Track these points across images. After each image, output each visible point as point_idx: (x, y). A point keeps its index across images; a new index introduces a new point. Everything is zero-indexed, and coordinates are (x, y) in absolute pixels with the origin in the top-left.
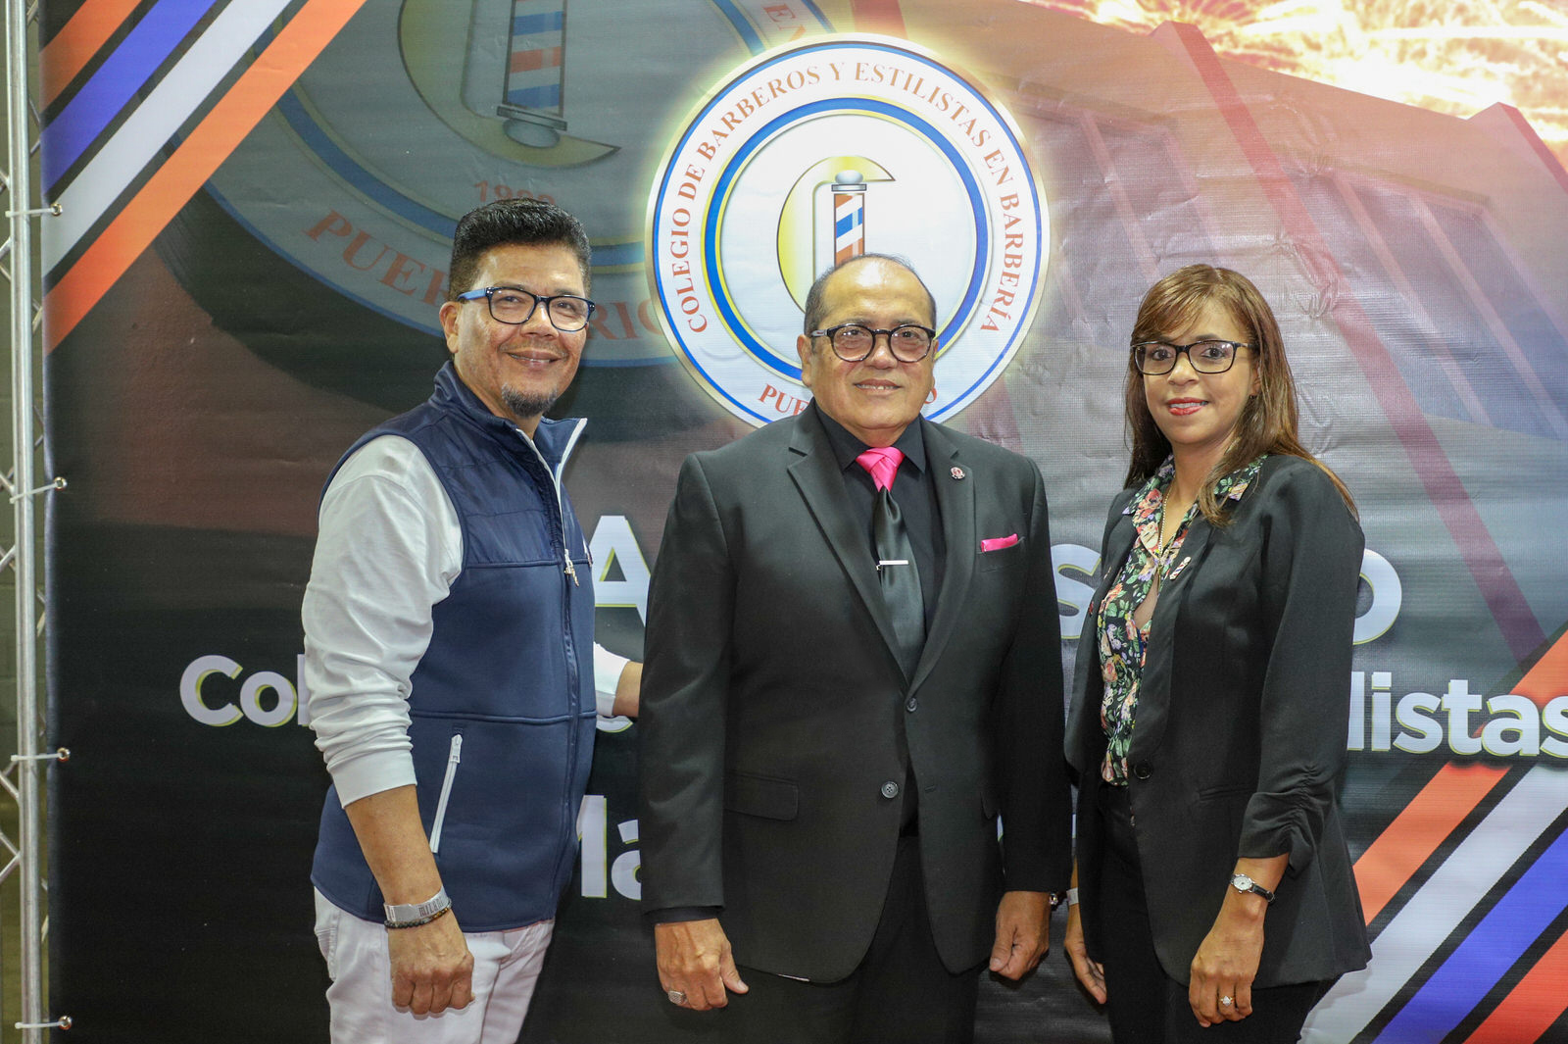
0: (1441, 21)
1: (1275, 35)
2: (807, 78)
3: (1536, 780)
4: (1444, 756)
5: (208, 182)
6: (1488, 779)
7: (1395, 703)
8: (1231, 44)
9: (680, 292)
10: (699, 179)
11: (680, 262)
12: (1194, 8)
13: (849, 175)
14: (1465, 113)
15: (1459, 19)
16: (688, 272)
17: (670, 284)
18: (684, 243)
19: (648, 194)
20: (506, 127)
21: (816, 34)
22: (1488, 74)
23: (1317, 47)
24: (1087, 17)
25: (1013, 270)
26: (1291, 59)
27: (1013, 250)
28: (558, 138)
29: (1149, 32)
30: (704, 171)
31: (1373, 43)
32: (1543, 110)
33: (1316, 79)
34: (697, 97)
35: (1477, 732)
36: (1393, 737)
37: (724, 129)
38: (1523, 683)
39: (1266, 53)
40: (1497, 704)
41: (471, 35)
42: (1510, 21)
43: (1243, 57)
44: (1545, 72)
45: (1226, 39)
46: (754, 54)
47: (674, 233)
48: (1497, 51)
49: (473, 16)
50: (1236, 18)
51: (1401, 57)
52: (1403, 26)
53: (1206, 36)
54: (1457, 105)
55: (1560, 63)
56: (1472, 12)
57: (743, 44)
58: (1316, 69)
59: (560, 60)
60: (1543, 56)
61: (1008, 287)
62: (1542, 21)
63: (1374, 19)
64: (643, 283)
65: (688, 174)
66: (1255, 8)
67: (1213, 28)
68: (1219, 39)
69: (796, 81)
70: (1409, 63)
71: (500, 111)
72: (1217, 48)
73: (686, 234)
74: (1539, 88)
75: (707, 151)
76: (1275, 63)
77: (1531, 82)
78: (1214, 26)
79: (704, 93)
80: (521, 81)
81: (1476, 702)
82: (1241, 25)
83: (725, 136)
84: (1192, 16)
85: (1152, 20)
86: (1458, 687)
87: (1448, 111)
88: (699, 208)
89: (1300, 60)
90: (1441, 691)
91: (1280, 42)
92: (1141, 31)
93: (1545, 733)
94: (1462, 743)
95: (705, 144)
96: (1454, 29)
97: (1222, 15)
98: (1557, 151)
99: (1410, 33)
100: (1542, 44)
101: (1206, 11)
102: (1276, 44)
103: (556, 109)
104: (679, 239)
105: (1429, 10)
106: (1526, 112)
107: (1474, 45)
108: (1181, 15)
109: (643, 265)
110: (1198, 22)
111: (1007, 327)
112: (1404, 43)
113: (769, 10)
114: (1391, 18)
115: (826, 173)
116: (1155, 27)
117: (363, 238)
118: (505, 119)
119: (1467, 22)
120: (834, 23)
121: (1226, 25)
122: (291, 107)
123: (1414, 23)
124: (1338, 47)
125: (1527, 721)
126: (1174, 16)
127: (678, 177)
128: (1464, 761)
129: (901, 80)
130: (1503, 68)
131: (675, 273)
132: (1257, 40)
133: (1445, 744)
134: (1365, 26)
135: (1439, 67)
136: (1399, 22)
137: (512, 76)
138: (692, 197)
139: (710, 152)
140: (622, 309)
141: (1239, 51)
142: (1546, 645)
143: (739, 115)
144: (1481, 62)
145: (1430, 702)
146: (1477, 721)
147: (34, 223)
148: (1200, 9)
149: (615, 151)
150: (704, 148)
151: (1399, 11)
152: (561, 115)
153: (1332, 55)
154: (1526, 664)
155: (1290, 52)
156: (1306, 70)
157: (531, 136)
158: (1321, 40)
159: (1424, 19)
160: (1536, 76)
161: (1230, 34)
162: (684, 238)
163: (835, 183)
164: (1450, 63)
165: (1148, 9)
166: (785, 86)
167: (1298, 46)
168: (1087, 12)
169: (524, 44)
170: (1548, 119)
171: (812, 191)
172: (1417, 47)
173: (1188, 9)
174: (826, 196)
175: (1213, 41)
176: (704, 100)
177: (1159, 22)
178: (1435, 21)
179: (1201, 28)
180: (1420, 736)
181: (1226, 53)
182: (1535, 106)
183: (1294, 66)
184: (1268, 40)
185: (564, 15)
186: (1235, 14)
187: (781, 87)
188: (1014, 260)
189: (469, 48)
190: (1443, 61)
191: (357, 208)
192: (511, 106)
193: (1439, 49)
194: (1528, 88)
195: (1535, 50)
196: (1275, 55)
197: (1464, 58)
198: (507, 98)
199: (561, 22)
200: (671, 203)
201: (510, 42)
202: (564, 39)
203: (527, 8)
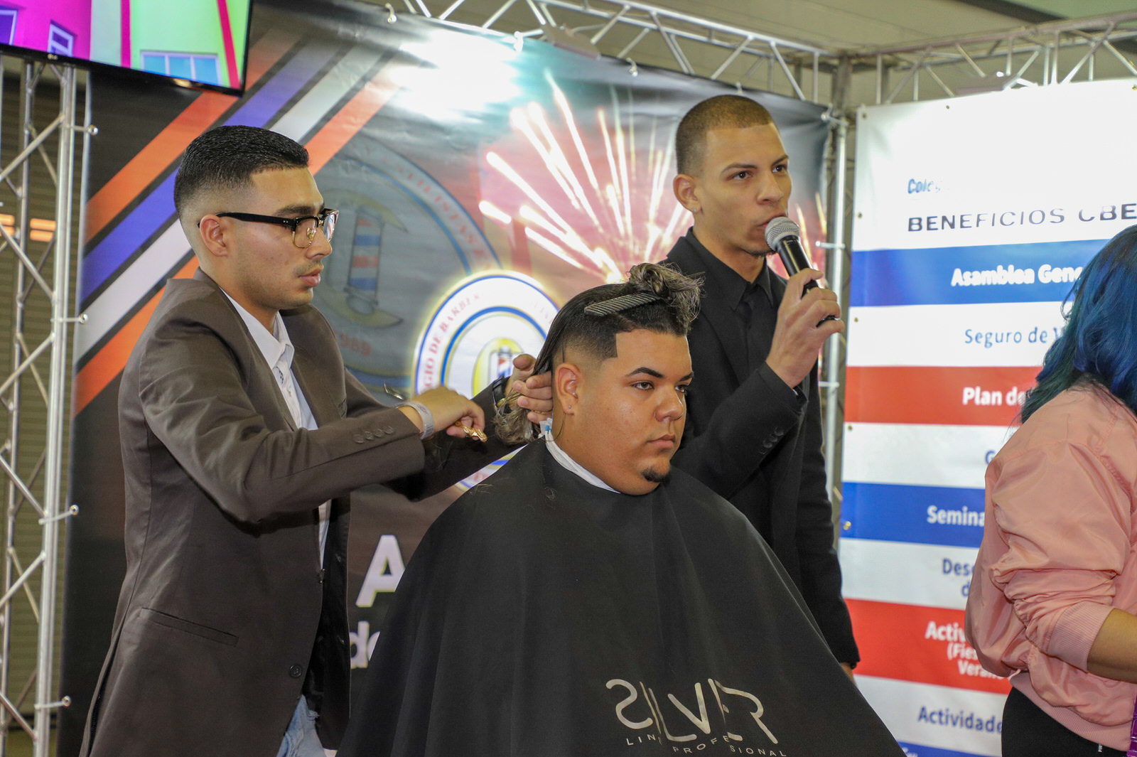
10: (439, 343)
13: (505, 348)
18: (430, 378)
20: (348, 300)
21: (494, 271)
28: (373, 310)
30: (441, 338)
37: (452, 315)
46: (467, 275)
47: (426, 370)
57: (463, 271)
59: (377, 265)
65: (435, 339)
69: (485, 294)
71: (346, 290)
73: (431, 371)
75: (443, 327)
79: (444, 294)
80: (358, 273)
83: (452, 319)
88: (439, 358)
103: (372, 293)
104: (428, 375)
115: (495, 346)
118: (346, 295)
120: (503, 265)
127: (430, 340)
137: (353, 270)
138: (435, 352)
139: (445, 328)
143: (459, 309)
147: (71, 326)
149: (400, 322)
150: (442, 325)
152: (376, 296)
157: (360, 306)
162: (431, 374)
163: (499, 351)
166: (481, 295)
169: (361, 252)
171: (489, 354)
174: (495, 358)
176: (443, 298)
185: (380, 238)
187: (479, 296)
192: (352, 285)
198: (350, 282)
199: (379, 242)
200: (426, 355)
201: (353, 250)
202: (380, 253)
203: (363, 231)
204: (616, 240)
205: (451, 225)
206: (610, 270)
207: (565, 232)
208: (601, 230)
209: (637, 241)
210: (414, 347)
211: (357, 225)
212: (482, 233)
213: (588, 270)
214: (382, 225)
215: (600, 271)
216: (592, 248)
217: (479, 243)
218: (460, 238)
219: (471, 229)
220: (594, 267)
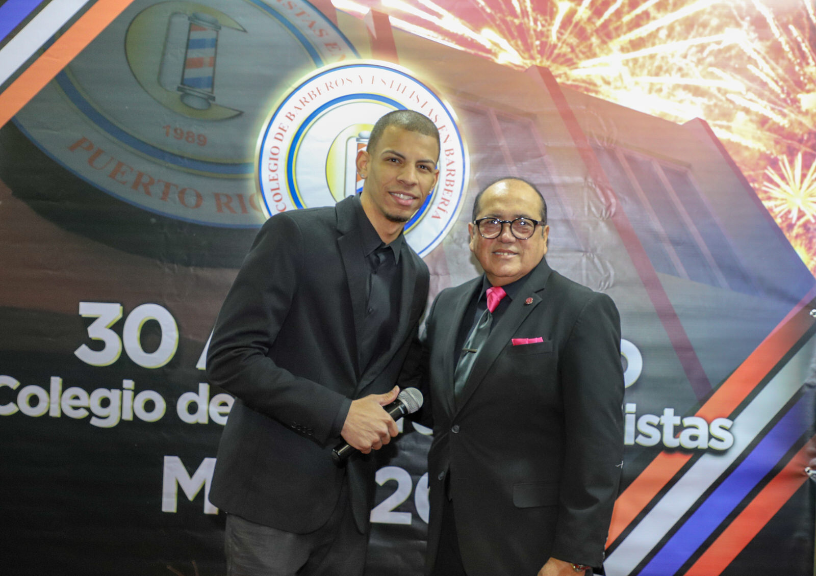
0: (670, 74)
1: (588, 76)
2: (346, 81)
3: (706, 461)
4: (661, 447)
5: (14, 118)
6: (682, 460)
7: (637, 419)
8: (565, 79)
9: (273, 190)
10: (285, 131)
11: (273, 175)
12: (548, 59)
13: (366, 134)
14: (681, 121)
15: (679, 74)
16: (277, 179)
17: (267, 185)
18: (276, 164)
19: (258, 137)
20: (182, 98)
21: (351, 59)
22: (692, 102)
23: (608, 83)
24: (493, 60)
25: (449, 188)
26: (596, 88)
27: (450, 177)
28: (210, 105)
29: (524, 70)
30: (288, 127)
31: (637, 83)
32: (719, 122)
33: (607, 99)
34: (287, 88)
35: (677, 436)
36: (636, 437)
37: (300, 105)
38: (702, 411)
39: (583, 85)
40: (688, 421)
41: (165, 46)
42: (704, 77)
43: (572, 86)
44: (720, 103)
45: (563, 76)
46: (318, 67)
47: (271, 159)
48: (697, 92)
49: (167, 38)
50: (569, 66)
51: (650, 91)
52: (651, 75)
53: (553, 74)
54: (677, 117)
55: (728, 100)
56: (685, 71)
57: (312, 62)
58: (607, 94)
59: (213, 64)
60: (719, 95)
61: (447, 196)
62: (719, 78)
63: (638, 71)
64: (252, 185)
65: (280, 128)
66: (578, 61)
67: (557, 70)
68: (560, 76)
69: (340, 83)
70: (654, 94)
71: (179, 89)
72: (558, 80)
73: (277, 159)
74: (717, 111)
75: (290, 117)
76: (587, 90)
77: (713, 108)
78: (557, 69)
79: (290, 86)
80: (191, 73)
81: (677, 420)
82: (571, 69)
83: (301, 109)
84: (546, 63)
85: (526, 64)
86: (669, 412)
87: (672, 119)
88: (285, 146)
89: (600, 89)
90: (660, 414)
91: (590, 79)
92: (520, 69)
93: (711, 437)
94: (670, 441)
95: (290, 113)
96: (676, 78)
97: (562, 64)
98: (724, 143)
99: (655, 80)
100: (719, 90)
101: (554, 61)
102: (588, 80)
103: (209, 90)
104: (273, 162)
105: (665, 68)
106: (710, 123)
107: (686, 88)
108: (541, 62)
109: (253, 175)
110: (549, 66)
111: (445, 217)
112: (652, 84)
113: (327, 45)
114: (645, 71)
115: (354, 131)
116: (527, 67)
117: (99, 152)
118: (181, 93)
119: (683, 76)
120: (361, 54)
121: (564, 69)
122: (62, 79)
123: (657, 74)
124: (619, 84)
125: (702, 431)
126: (537, 62)
127: (275, 129)
128: (670, 451)
129: (395, 86)
130: (700, 100)
131: (271, 180)
132: (579, 78)
133: (661, 442)
134: (633, 74)
135: (669, 97)
136: (650, 74)
137: (187, 71)
138: (281, 140)
139: (292, 117)
140: (241, 197)
141: (569, 82)
142: (712, 392)
143: (308, 99)
144: (689, 96)
145: (655, 420)
146: (678, 430)
148: (550, 60)
149: (240, 114)
150: (289, 115)
151: (650, 68)
152: (212, 92)
153: (616, 88)
154: (702, 402)
155: (595, 85)
156: (603, 95)
157: (196, 103)
158: (611, 80)
159: (662, 73)
160: (716, 105)
161: (565, 74)
162: (275, 162)
163: (358, 137)
164: (674, 95)
165: (524, 58)
166: (334, 85)
167: (599, 82)
168: (493, 57)
169: (194, 54)
170: (721, 127)
171: (346, 140)
172: (658, 87)
173: (545, 60)
174: (353, 143)
175: (557, 76)
176: (290, 90)
177: (530, 65)
178: (667, 75)
179: (551, 69)
180: (648, 437)
181: (563, 83)
182: (715, 120)
183: (597, 92)
184: (584, 78)
185: (216, 40)
186: (569, 63)
187: (332, 85)
188: (450, 182)
189: (164, 54)
190: (670, 94)
191: (97, 136)
193: (669, 88)
194: (711, 111)
195: (715, 92)
196: (588, 86)
197: (681, 94)
198: (183, 82)
199: (215, 43)
200: (270, 142)
201: (186, 52)
202: (216, 53)
203: (195, 35)
204: (509, 18)
205: (298, 22)
206: (501, 49)
207: (439, 16)
208: (488, 10)
209: (540, 18)
210: (257, 136)
211: (190, 31)
212: (336, 27)
213: (472, 51)
214: (217, 27)
215: (489, 51)
216: (477, 28)
217: (332, 34)
218: (308, 33)
219: (321, 22)
220: (482, 48)
